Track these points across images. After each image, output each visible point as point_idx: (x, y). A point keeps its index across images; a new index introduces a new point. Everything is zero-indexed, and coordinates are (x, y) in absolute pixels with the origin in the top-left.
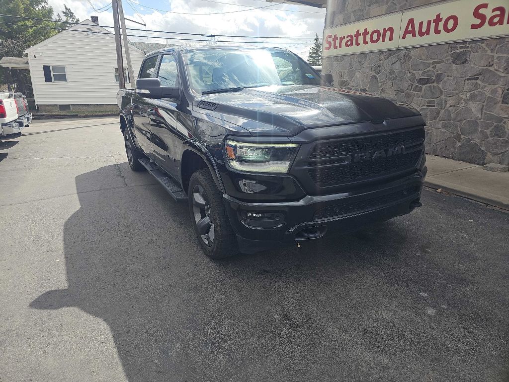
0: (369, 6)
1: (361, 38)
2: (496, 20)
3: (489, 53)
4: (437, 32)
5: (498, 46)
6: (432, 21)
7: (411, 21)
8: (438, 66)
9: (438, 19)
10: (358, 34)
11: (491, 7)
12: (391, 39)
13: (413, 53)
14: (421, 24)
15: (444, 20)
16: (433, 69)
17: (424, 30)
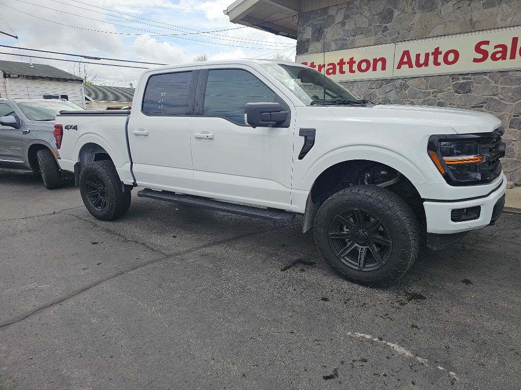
0: (354, 36)
1: (346, 68)
2: (498, 55)
3: (493, 84)
4: (436, 63)
5: (501, 78)
6: (430, 54)
7: (406, 53)
8: (439, 95)
9: (437, 52)
10: (341, 63)
11: (492, 45)
12: (384, 68)
13: (409, 83)
14: (418, 56)
15: (443, 54)
16: (433, 98)
17: (422, 61)
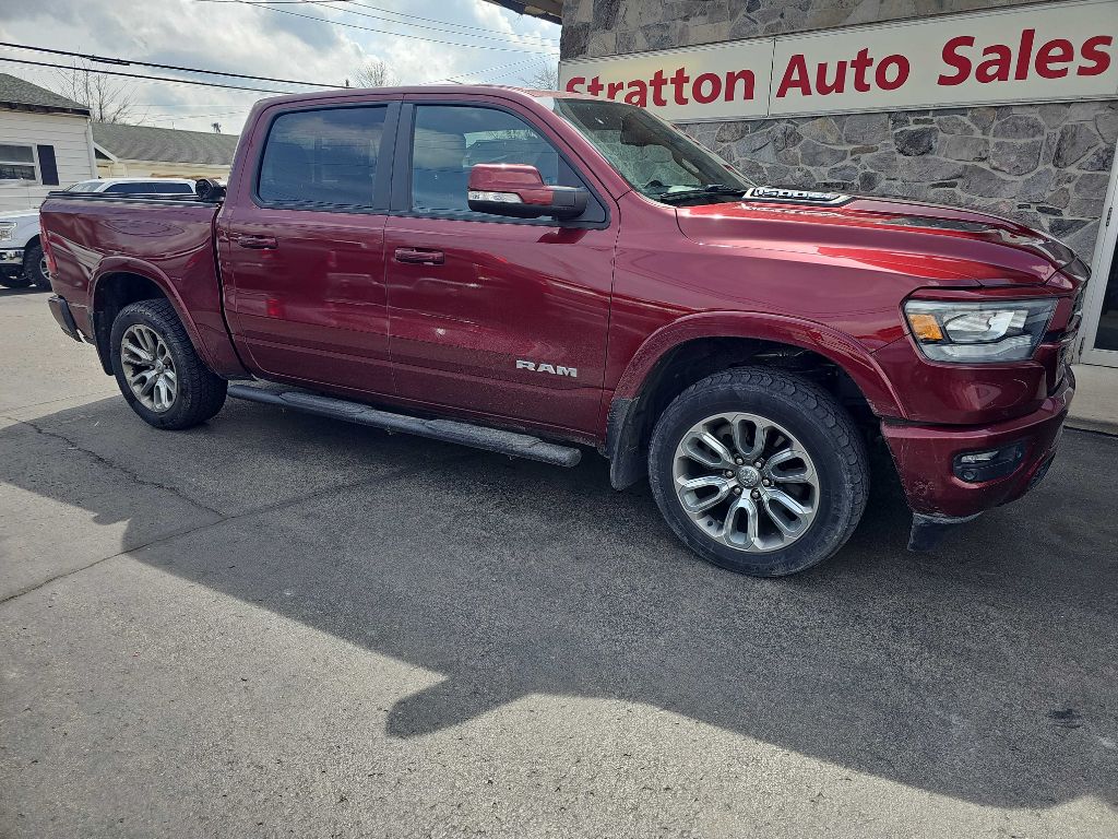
0: (686, 18)
1: (668, 91)
2: (992, 70)
3: (978, 134)
4: (861, 86)
5: (996, 122)
6: (849, 64)
7: (798, 61)
8: (866, 157)
9: (862, 61)
10: (659, 81)
11: (979, 46)
12: (749, 95)
13: (803, 129)
14: (822, 68)
15: (876, 64)
16: (854, 165)
17: (830, 80)
